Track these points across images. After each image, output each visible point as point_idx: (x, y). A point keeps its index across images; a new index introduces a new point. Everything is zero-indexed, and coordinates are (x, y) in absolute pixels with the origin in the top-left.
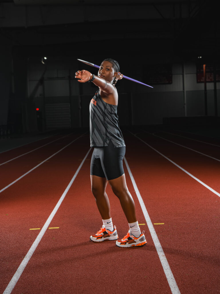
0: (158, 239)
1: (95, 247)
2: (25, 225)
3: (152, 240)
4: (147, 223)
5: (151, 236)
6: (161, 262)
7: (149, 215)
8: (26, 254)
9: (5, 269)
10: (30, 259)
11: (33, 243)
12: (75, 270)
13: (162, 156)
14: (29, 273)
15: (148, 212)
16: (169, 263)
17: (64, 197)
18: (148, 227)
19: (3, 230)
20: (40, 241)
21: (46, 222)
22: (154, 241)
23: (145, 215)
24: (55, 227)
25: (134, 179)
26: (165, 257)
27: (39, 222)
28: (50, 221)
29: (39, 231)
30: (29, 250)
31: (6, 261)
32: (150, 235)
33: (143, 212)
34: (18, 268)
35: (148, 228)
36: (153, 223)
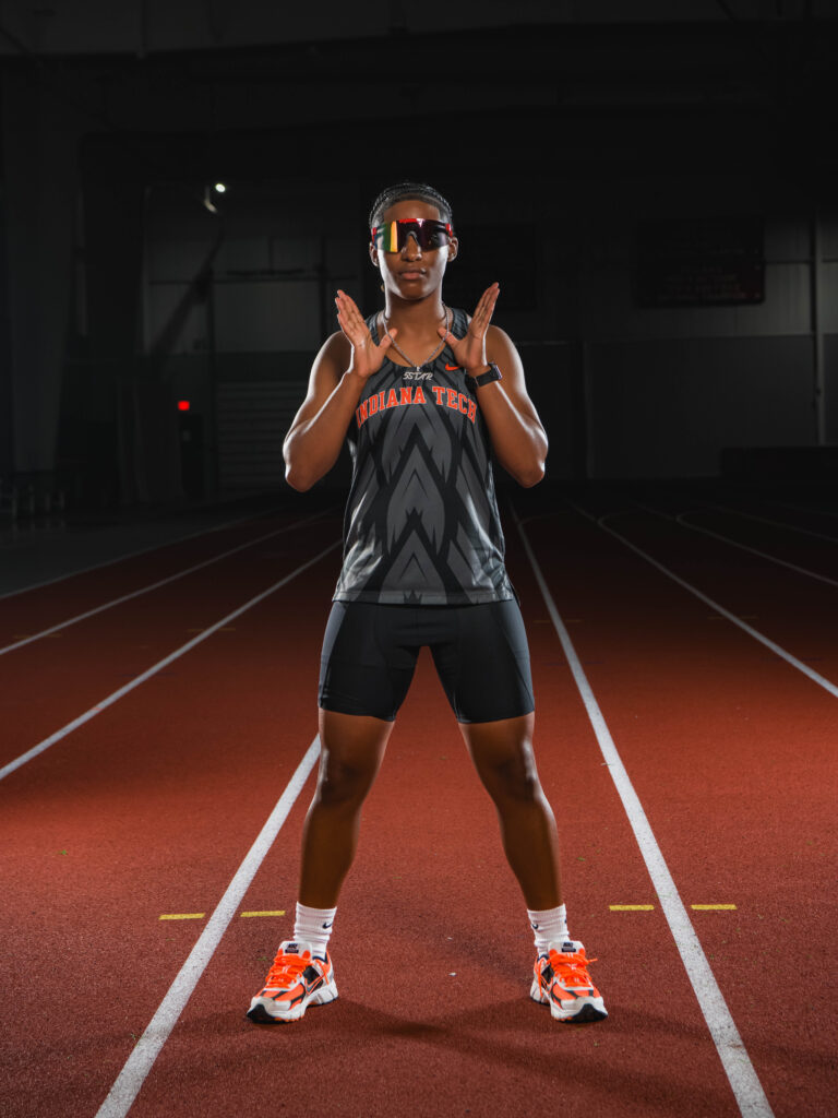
0: (710, 974)
1: (441, 999)
2: (139, 899)
3: (687, 978)
4: (662, 902)
5: (681, 961)
6: (729, 1073)
7: (669, 867)
8: (149, 1021)
9: (61, 1082)
10: (166, 1044)
11: (175, 976)
12: (356, 1096)
13: (720, 615)
14: (161, 1102)
15: (664, 855)
16: (760, 1078)
17: (303, 783)
18: (665, 920)
19: (48, 919)
20: (206, 969)
21: (227, 887)
22: (691, 979)
23: (650, 869)
24: (269, 910)
25: (599, 711)
26: (745, 1051)
27: (200, 885)
28: (247, 886)
29: (200, 925)
30: (158, 1004)
31: (65, 1050)
32: (678, 955)
33: (643, 853)
34: (117, 1083)
35: (667, 925)
36: (687, 903)
